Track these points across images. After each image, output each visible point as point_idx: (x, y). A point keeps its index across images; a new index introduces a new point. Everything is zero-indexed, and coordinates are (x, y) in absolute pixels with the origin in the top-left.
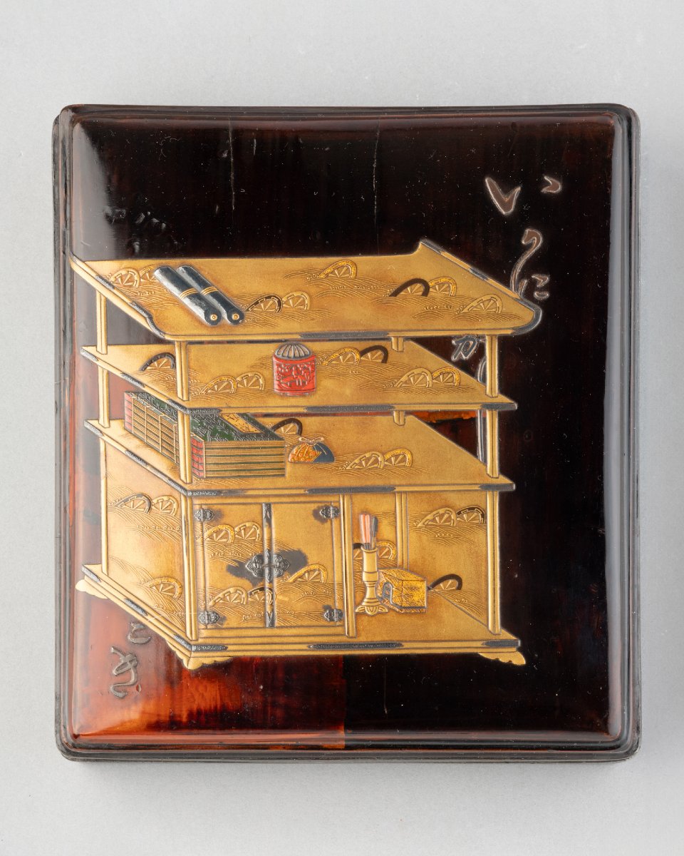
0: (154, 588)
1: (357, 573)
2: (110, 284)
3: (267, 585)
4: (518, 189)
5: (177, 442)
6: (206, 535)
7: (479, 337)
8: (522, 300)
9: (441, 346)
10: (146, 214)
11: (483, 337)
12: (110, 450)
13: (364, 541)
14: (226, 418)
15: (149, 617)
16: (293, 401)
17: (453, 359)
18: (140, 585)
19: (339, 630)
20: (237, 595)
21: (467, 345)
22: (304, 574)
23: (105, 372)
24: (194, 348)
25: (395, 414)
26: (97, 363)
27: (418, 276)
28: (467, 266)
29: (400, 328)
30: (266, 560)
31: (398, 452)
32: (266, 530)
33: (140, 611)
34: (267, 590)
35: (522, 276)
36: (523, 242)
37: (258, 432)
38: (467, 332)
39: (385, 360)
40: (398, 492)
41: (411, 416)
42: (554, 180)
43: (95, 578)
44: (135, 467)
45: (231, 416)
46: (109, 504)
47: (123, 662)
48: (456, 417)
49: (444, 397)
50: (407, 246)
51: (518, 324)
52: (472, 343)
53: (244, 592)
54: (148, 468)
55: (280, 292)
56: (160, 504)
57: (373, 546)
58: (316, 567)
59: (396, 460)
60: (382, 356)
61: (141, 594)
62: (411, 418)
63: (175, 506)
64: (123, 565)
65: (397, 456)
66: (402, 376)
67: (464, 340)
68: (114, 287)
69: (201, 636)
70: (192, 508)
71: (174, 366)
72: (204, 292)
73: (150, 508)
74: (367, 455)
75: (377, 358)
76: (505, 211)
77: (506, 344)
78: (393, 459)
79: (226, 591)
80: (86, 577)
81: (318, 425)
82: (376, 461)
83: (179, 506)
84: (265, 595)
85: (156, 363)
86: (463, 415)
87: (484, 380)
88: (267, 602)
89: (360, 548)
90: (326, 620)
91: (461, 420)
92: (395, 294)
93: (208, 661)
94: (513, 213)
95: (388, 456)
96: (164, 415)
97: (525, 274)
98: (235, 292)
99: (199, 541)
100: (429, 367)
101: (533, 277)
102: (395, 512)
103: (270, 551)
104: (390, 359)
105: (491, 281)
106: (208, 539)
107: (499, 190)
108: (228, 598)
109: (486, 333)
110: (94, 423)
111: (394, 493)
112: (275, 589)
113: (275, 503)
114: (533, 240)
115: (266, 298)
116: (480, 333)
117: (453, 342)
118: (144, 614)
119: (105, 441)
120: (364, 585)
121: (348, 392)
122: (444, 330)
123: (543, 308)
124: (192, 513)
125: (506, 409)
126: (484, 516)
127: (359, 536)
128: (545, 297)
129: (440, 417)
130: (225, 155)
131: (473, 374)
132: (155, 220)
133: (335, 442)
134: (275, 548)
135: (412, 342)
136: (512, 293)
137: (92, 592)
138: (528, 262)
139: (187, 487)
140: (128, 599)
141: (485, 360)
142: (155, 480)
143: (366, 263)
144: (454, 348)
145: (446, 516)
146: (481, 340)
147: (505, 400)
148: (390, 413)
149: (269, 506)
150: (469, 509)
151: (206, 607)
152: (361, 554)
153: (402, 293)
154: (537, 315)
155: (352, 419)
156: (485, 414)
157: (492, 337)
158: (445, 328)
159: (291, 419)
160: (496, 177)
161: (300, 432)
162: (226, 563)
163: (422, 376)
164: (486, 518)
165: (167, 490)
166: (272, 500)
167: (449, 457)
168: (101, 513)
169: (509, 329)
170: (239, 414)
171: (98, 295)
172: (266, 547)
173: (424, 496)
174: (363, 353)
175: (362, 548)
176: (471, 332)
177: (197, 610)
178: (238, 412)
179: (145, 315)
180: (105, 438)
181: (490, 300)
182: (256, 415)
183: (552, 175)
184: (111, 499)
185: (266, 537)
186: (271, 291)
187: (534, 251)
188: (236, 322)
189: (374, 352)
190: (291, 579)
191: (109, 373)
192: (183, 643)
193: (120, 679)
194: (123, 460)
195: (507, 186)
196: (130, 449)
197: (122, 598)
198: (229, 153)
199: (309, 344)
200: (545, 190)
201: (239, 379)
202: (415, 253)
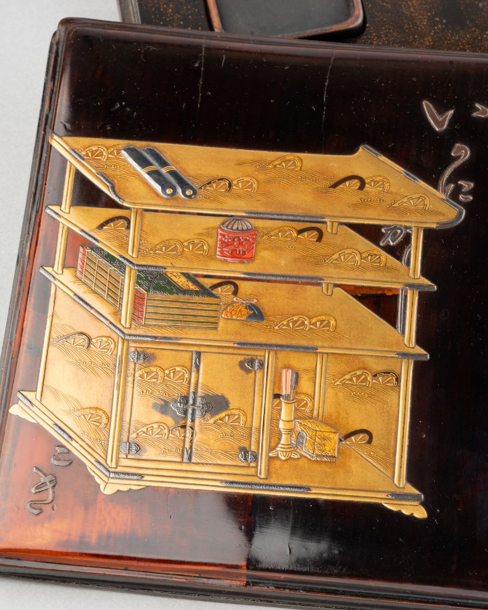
0: (82, 417)
1: (275, 420)
2: (80, 156)
3: (189, 423)
4: (451, 112)
5: (122, 291)
6: (137, 375)
7: (406, 228)
8: (448, 201)
9: (372, 233)
10: (121, 104)
11: (410, 228)
12: (59, 294)
13: (284, 393)
14: (169, 275)
15: (73, 443)
16: (232, 267)
17: (381, 244)
18: (69, 413)
19: (252, 471)
20: (159, 430)
21: (395, 233)
22: (225, 417)
23: (65, 228)
24: (148, 214)
25: (324, 285)
26: (60, 220)
27: (356, 174)
28: (401, 169)
29: (336, 214)
30: (191, 402)
31: (324, 318)
32: (194, 375)
33: (65, 436)
34: (188, 428)
35: (449, 181)
36: (453, 154)
37: (197, 289)
38: (396, 223)
39: (319, 239)
40: (320, 353)
41: (339, 288)
42: (484, 108)
43: (28, 403)
44: (81, 310)
45: (175, 274)
46: (51, 340)
47: (43, 481)
48: (380, 292)
49: (370, 275)
50: (349, 149)
51: (443, 219)
52: (399, 231)
53: (166, 428)
54: (92, 311)
55: (231, 176)
56: (99, 343)
57: (292, 398)
58: (236, 412)
59: (320, 325)
60: (317, 236)
61: (69, 421)
62: (338, 290)
63: (112, 346)
64: (56, 393)
65: (322, 321)
66: (333, 254)
67: (393, 229)
68: (83, 159)
69: (120, 464)
70: (128, 350)
71: (128, 227)
72: (164, 171)
73: (89, 346)
74: (295, 318)
75: (312, 237)
76: (438, 127)
77: (430, 235)
78: (318, 324)
79: (149, 426)
80: (20, 402)
81: (253, 289)
82: (303, 324)
83: (116, 346)
84: (185, 432)
85: (112, 224)
86: (386, 292)
87: (408, 264)
88: (187, 439)
89: (279, 398)
90: (241, 461)
91: (384, 295)
92: (335, 186)
93: (124, 488)
94: (446, 130)
95: (314, 321)
96: (113, 268)
97: (452, 179)
98: (192, 173)
99: (130, 379)
100: (359, 248)
101: (459, 182)
102: (316, 369)
103: (195, 393)
104: (324, 239)
105: (422, 183)
106: (139, 378)
107: (435, 112)
108: (150, 431)
109: (412, 225)
110: (49, 269)
111: (317, 353)
112: (197, 429)
113: (205, 352)
114: (462, 153)
115: (219, 180)
116: (407, 224)
117: (383, 230)
118: (69, 440)
119: (56, 286)
120: (280, 431)
121: (283, 263)
122: (375, 219)
123: (466, 209)
124: (128, 354)
125: (426, 290)
126: (398, 380)
127: (280, 388)
128: (468, 200)
129: (365, 292)
130: (197, 65)
131: (399, 258)
132: (128, 109)
133: (266, 304)
134: (200, 392)
135: (345, 227)
136: (440, 194)
137: (23, 415)
138: (456, 170)
139: (126, 331)
140: (56, 425)
141: (410, 247)
142: (96, 322)
143: (310, 160)
144: (383, 235)
145: (363, 377)
146: (408, 231)
147: (426, 282)
148: (319, 284)
149: (199, 354)
150: (385, 373)
151: (128, 438)
152: (280, 404)
153: (341, 186)
154: (461, 213)
155: (285, 286)
156: (406, 292)
157: (418, 229)
158: (377, 217)
159: (228, 281)
160: (432, 101)
161: (235, 293)
162: (153, 401)
163: (352, 256)
164: (400, 382)
165: (107, 332)
166: (202, 349)
167: (370, 326)
168: (42, 347)
169: (434, 223)
170: (182, 273)
171: (68, 164)
172: (192, 389)
173: (344, 358)
174: (300, 232)
175: (281, 399)
176: (399, 223)
177: (120, 441)
178: (181, 271)
179: (108, 184)
180: (57, 283)
181: (419, 198)
182: (197, 275)
183: (482, 103)
184: (54, 335)
185: (193, 380)
186: (224, 175)
187: (462, 162)
188: (190, 197)
189: (310, 232)
190: (212, 421)
191: (69, 229)
192: (102, 469)
193: (37, 497)
194: (70, 302)
195: (442, 109)
196: (78, 294)
197: (51, 423)
198: (201, 63)
199: (252, 221)
200: (475, 114)
201: (186, 244)
202: (355, 155)
